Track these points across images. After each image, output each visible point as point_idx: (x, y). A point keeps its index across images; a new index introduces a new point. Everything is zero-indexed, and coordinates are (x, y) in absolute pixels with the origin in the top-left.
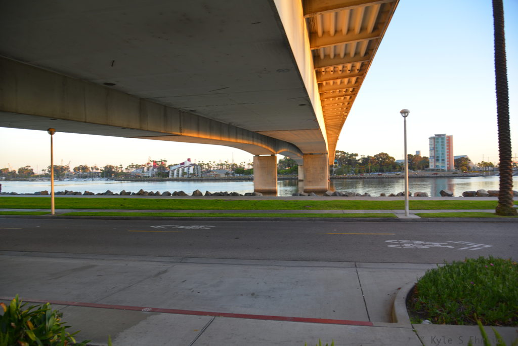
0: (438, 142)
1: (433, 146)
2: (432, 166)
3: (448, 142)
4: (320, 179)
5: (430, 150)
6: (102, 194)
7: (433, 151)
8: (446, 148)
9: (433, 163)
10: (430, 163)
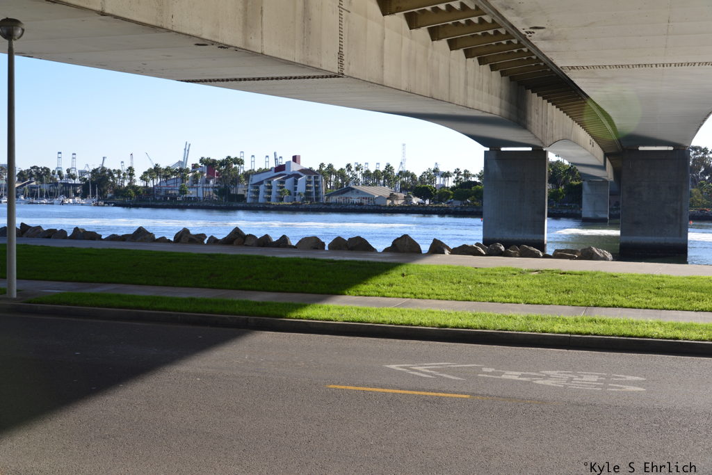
6: (124, 238)
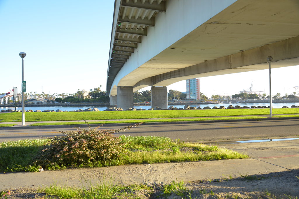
0: (191, 82)
1: (189, 84)
2: (188, 97)
3: (197, 82)
4: (163, 104)
5: (187, 87)
7: (189, 88)
8: (196, 86)
9: (189, 95)
10: (187, 95)
